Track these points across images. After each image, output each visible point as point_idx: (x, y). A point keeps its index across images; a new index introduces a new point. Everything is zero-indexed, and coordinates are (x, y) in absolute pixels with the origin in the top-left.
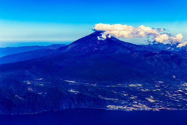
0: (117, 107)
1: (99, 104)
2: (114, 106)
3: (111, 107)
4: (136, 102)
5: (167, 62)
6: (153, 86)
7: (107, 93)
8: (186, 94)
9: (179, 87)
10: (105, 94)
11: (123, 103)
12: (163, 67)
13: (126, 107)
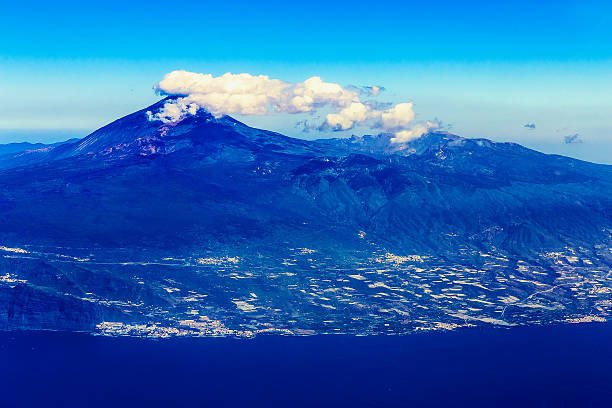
0: (129, 327)
1: (75, 318)
2: (121, 324)
3: (109, 327)
4: (195, 312)
5: (358, 189)
6: (276, 262)
7: (113, 284)
8: (370, 286)
9: (361, 266)
10: (105, 288)
11: (150, 315)
12: (340, 204)
13: (154, 327)
